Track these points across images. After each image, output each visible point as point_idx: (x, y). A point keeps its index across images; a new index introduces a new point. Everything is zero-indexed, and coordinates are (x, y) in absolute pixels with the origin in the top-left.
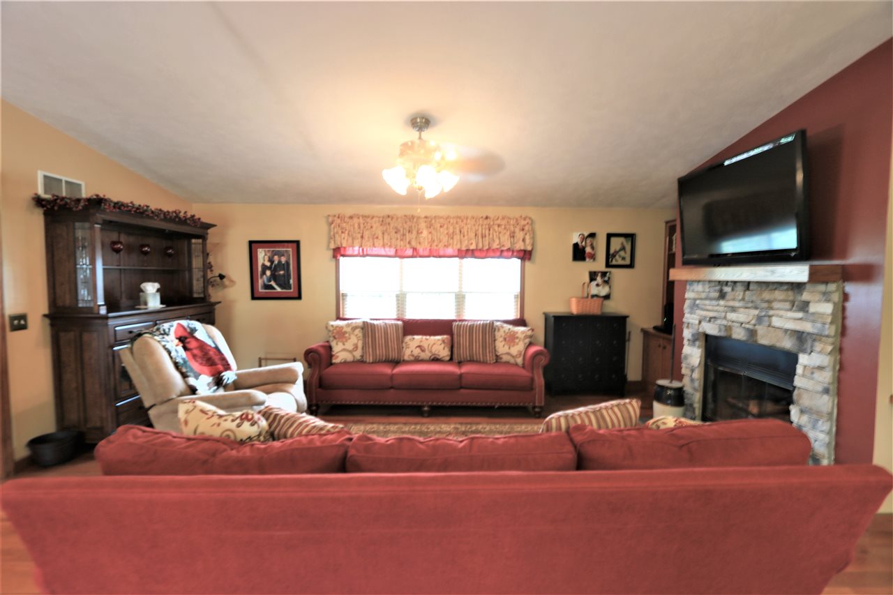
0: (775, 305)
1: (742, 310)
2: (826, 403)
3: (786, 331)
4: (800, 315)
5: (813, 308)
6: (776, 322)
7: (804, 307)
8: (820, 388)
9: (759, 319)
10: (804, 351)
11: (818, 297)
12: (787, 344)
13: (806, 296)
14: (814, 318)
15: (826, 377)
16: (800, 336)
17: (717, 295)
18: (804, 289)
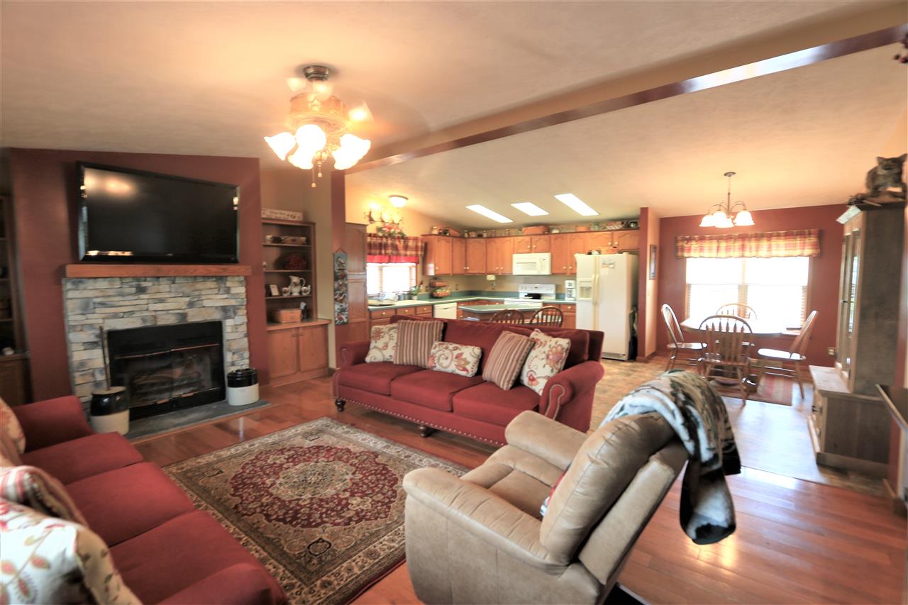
0: (203, 292)
1: (170, 300)
2: (245, 342)
3: (217, 308)
4: (226, 296)
5: (233, 291)
6: (206, 303)
7: (228, 291)
8: (242, 335)
9: (191, 305)
10: (229, 317)
11: (237, 284)
12: (216, 316)
13: (228, 284)
14: (235, 296)
15: (244, 329)
16: (224, 309)
17: (134, 290)
18: (226, 280)
